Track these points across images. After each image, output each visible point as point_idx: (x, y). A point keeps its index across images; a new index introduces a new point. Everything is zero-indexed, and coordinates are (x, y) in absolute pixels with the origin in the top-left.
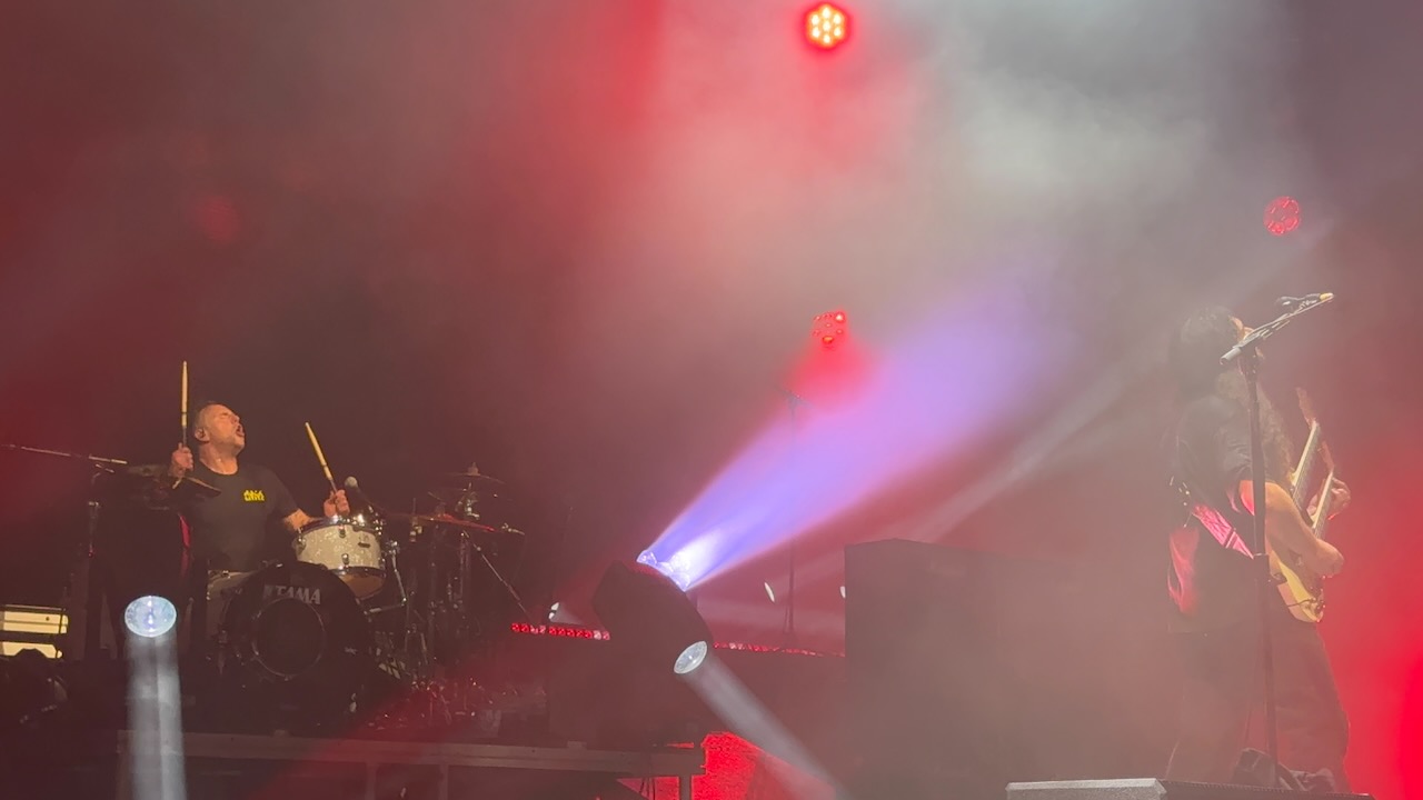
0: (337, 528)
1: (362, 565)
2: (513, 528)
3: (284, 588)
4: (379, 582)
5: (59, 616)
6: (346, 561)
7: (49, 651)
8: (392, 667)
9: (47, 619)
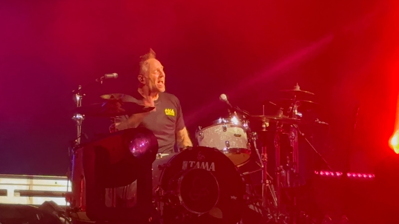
0: (221, 126)
1: (237, 147)
2: (322, 121)
3: (194, 162)
4: (247, 156)
5: (66, 181)
6: (228, 145)
7: (61, 202)
8: (257, 207)
9: (56, 183)
